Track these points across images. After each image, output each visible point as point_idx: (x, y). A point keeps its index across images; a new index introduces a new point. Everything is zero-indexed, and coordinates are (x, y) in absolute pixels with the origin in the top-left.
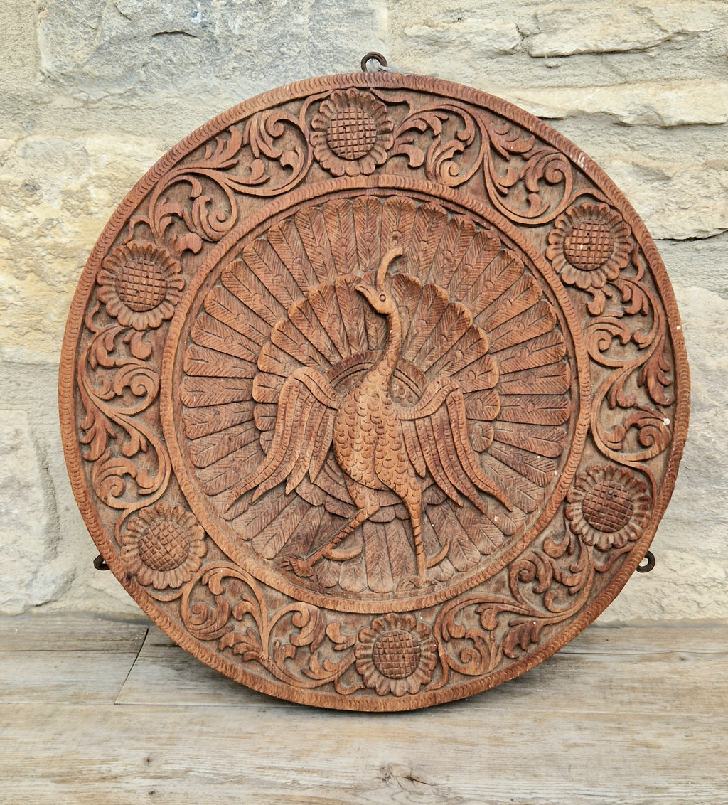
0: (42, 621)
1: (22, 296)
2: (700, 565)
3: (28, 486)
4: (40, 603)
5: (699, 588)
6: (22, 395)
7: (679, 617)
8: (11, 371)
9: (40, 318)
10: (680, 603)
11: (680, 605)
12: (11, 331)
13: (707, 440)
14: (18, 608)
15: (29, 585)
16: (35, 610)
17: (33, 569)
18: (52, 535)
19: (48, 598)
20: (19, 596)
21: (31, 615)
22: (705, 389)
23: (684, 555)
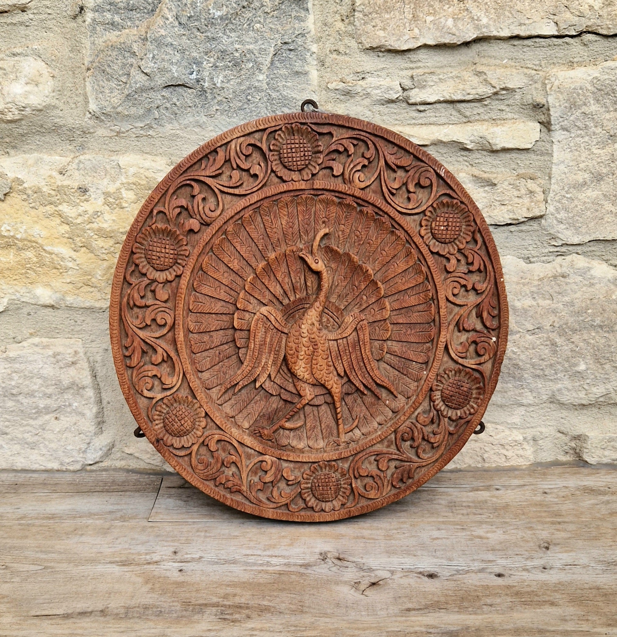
0: (94, 474)
1: (78, 263)
2: (507, 432)
3: (83, 388)
4: (92, 463)
5: (507, 447)
6: (78, 328)
7: (494, 465)
8: (71, 312)
9: (90, 277)
10: (495, 456)
11: (495, 458)
12: (71, 286)
13: (514, 353)
14: (78, 467)
15: (85, 452)
16: (89, 468)
17: (88, 441)
18: (99, 419)
19: (97, 460)
20: (78, 459)
21: (86, 471)
22: (514, 321)
23: (498, 426)
